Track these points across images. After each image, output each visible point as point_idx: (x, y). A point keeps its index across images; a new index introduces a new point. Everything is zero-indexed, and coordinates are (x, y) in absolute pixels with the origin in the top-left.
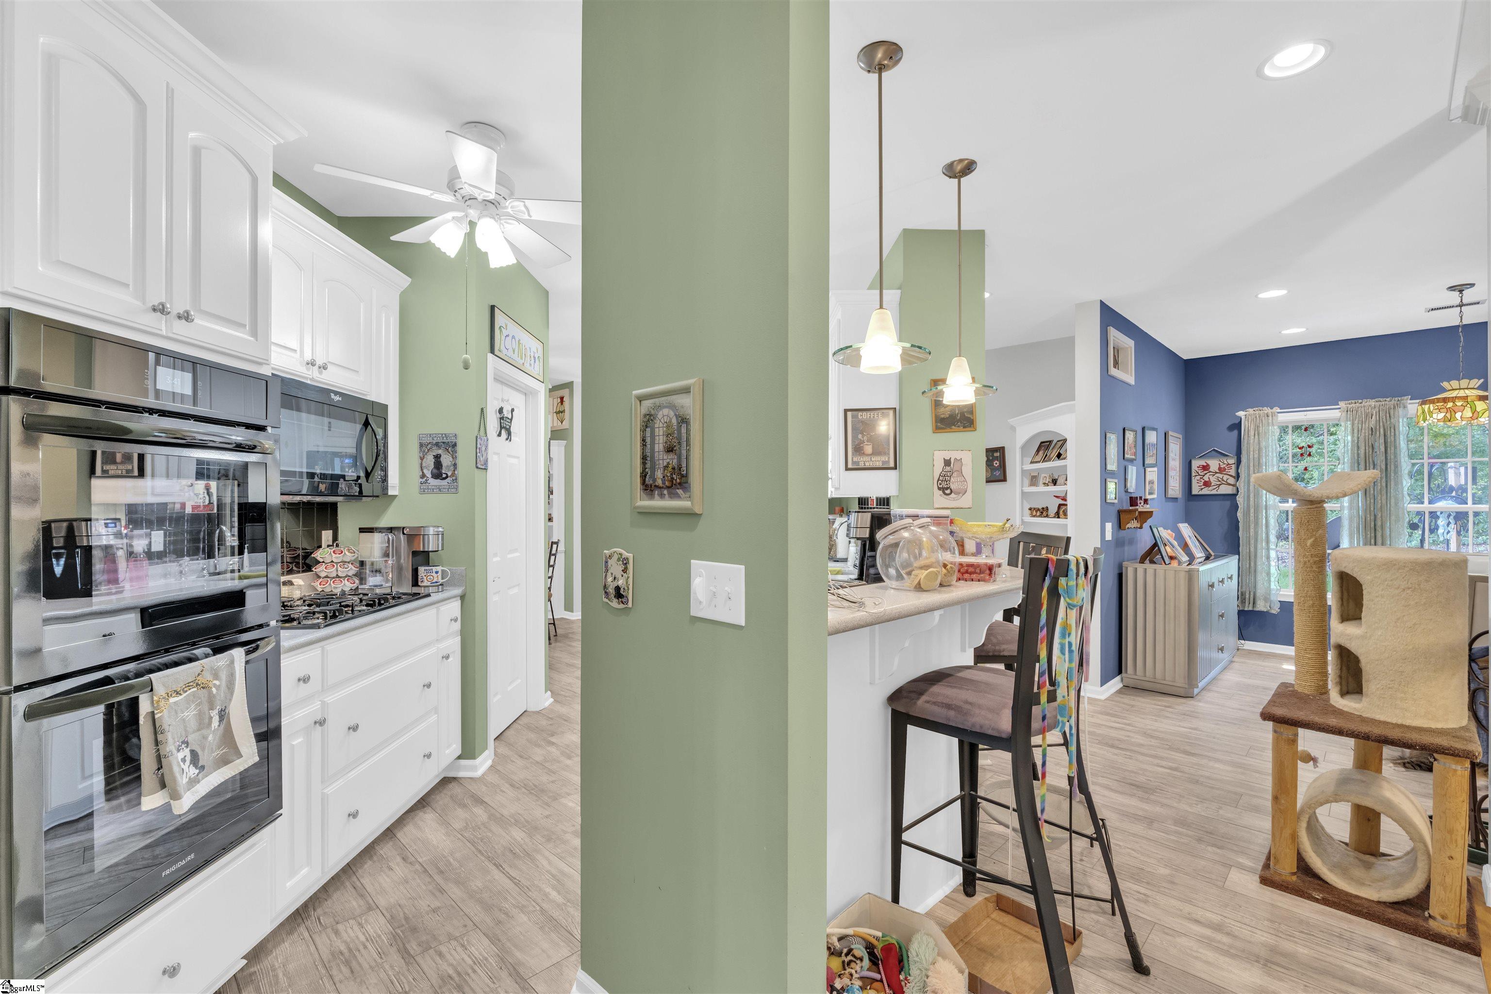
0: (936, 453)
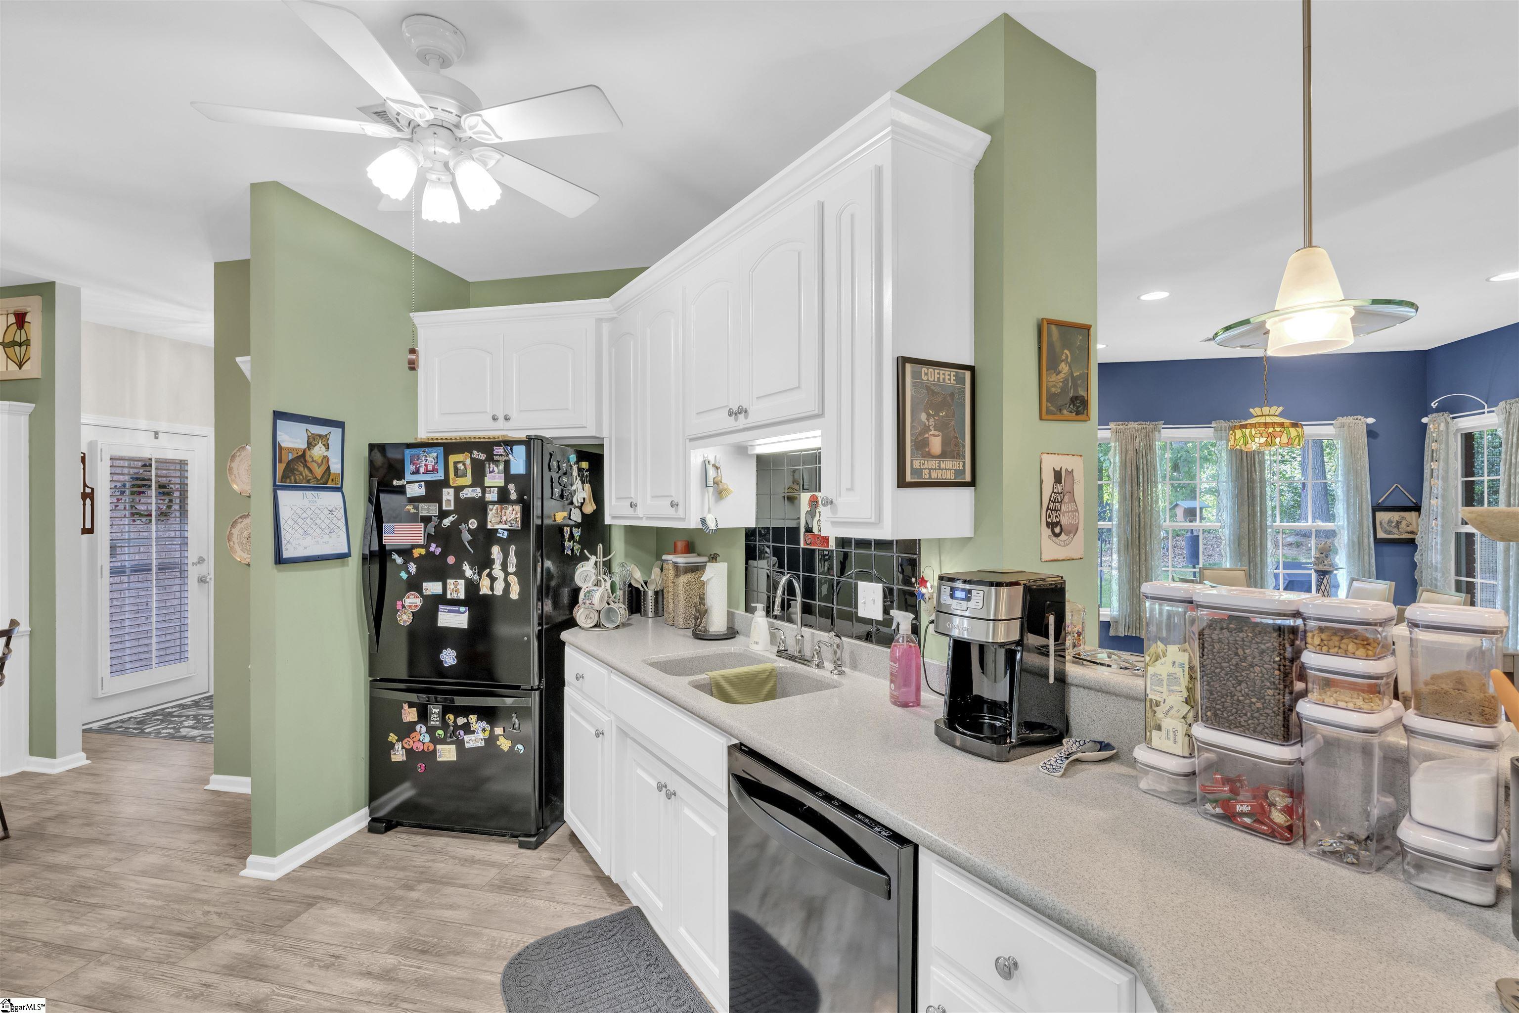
0: (1044, 457)
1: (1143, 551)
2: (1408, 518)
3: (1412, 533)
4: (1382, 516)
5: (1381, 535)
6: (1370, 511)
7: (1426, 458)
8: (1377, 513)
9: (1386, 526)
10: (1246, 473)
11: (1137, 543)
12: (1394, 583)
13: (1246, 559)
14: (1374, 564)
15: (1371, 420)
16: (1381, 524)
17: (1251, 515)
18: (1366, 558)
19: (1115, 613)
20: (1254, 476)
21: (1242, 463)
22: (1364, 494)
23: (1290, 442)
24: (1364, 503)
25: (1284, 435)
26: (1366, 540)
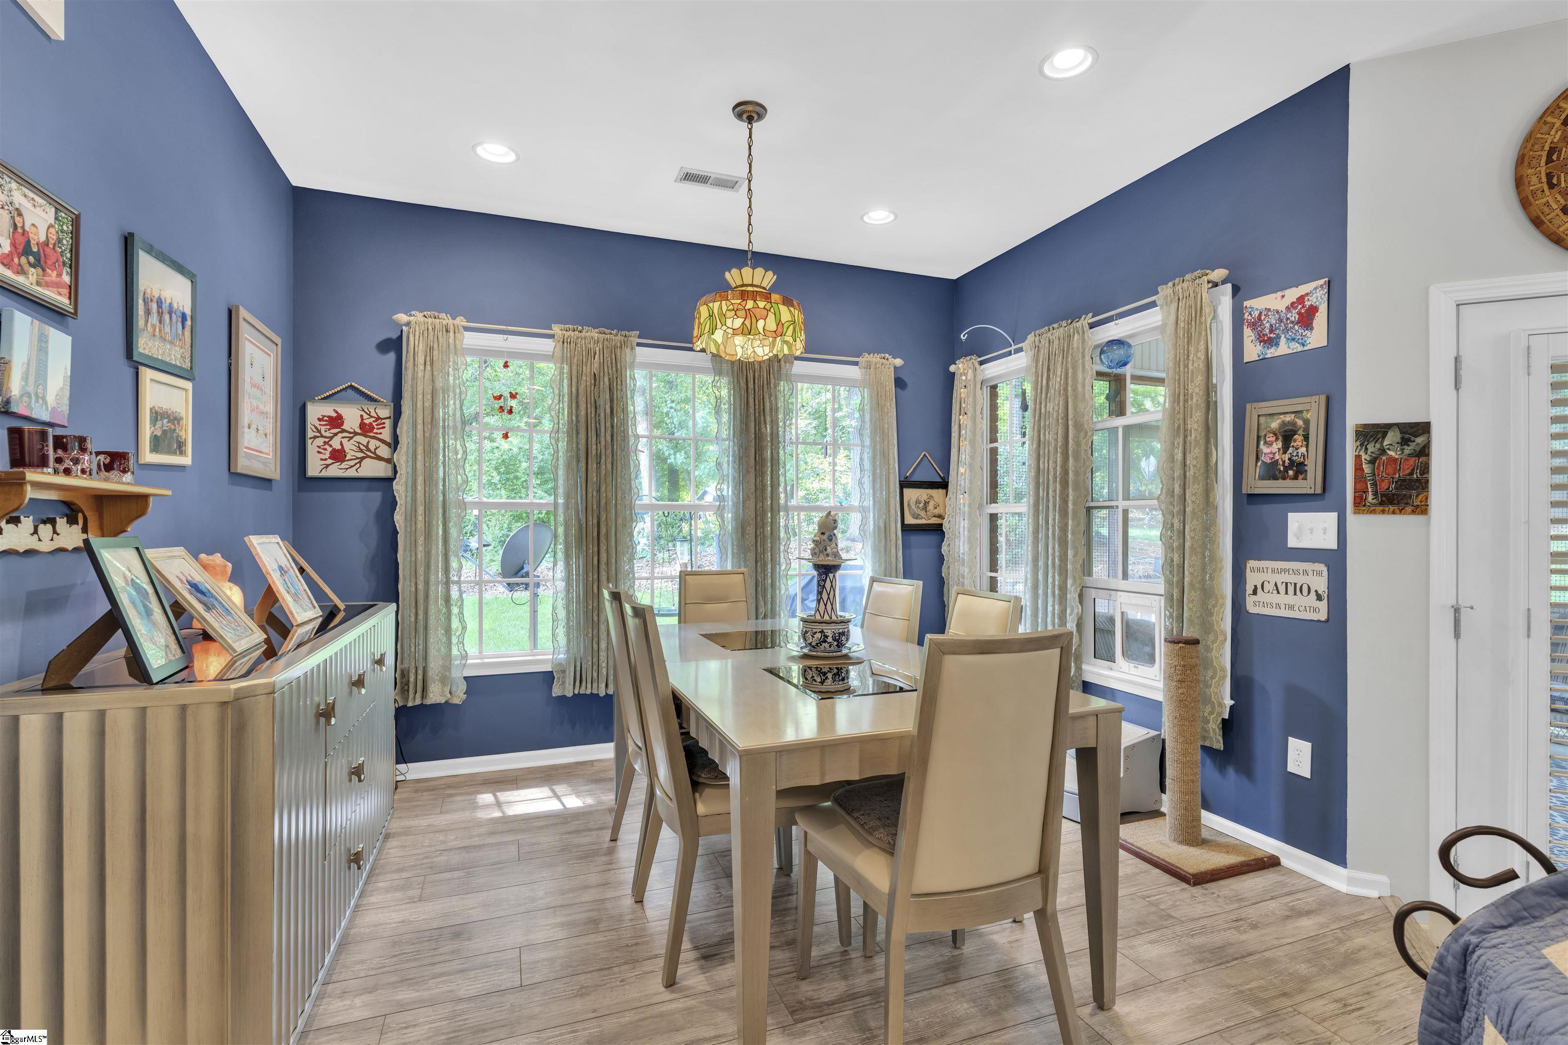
1: (603, 548)
2: (936, 498)
3: (940, 517)
4: (911, 494)
5: (909, 520)
6: (898, 485)
7: (954, 411)
8: (906, 491)
9: (913, 507)
10: (752, 425)
11: (595, 534)
12: (921, 583)
13: (751, 556)
14: (901, 559)
15: (899, 362)
16: (909, 505)
17: (759, 489)
18: (893, 550)
19: (562, 656)
20: (763, 430)
21: (747, 409)
22: (891, 461)
23: (780, 329)
24: (891, 475)
25: (771, 316)
26: (893, 530)
